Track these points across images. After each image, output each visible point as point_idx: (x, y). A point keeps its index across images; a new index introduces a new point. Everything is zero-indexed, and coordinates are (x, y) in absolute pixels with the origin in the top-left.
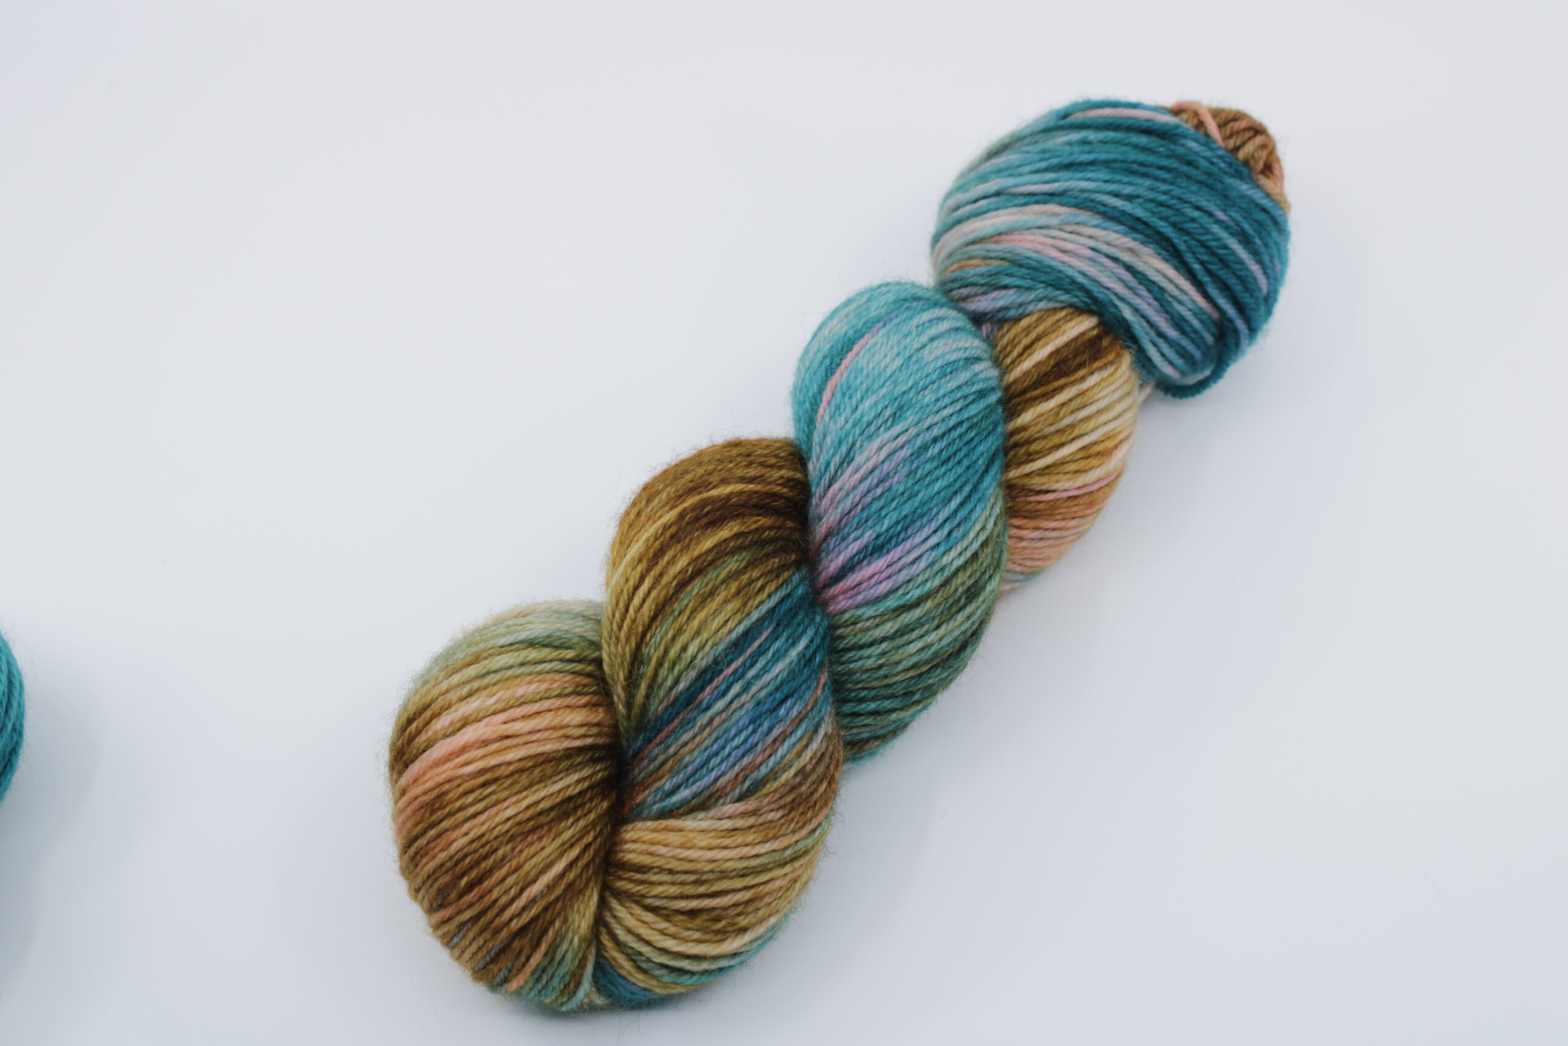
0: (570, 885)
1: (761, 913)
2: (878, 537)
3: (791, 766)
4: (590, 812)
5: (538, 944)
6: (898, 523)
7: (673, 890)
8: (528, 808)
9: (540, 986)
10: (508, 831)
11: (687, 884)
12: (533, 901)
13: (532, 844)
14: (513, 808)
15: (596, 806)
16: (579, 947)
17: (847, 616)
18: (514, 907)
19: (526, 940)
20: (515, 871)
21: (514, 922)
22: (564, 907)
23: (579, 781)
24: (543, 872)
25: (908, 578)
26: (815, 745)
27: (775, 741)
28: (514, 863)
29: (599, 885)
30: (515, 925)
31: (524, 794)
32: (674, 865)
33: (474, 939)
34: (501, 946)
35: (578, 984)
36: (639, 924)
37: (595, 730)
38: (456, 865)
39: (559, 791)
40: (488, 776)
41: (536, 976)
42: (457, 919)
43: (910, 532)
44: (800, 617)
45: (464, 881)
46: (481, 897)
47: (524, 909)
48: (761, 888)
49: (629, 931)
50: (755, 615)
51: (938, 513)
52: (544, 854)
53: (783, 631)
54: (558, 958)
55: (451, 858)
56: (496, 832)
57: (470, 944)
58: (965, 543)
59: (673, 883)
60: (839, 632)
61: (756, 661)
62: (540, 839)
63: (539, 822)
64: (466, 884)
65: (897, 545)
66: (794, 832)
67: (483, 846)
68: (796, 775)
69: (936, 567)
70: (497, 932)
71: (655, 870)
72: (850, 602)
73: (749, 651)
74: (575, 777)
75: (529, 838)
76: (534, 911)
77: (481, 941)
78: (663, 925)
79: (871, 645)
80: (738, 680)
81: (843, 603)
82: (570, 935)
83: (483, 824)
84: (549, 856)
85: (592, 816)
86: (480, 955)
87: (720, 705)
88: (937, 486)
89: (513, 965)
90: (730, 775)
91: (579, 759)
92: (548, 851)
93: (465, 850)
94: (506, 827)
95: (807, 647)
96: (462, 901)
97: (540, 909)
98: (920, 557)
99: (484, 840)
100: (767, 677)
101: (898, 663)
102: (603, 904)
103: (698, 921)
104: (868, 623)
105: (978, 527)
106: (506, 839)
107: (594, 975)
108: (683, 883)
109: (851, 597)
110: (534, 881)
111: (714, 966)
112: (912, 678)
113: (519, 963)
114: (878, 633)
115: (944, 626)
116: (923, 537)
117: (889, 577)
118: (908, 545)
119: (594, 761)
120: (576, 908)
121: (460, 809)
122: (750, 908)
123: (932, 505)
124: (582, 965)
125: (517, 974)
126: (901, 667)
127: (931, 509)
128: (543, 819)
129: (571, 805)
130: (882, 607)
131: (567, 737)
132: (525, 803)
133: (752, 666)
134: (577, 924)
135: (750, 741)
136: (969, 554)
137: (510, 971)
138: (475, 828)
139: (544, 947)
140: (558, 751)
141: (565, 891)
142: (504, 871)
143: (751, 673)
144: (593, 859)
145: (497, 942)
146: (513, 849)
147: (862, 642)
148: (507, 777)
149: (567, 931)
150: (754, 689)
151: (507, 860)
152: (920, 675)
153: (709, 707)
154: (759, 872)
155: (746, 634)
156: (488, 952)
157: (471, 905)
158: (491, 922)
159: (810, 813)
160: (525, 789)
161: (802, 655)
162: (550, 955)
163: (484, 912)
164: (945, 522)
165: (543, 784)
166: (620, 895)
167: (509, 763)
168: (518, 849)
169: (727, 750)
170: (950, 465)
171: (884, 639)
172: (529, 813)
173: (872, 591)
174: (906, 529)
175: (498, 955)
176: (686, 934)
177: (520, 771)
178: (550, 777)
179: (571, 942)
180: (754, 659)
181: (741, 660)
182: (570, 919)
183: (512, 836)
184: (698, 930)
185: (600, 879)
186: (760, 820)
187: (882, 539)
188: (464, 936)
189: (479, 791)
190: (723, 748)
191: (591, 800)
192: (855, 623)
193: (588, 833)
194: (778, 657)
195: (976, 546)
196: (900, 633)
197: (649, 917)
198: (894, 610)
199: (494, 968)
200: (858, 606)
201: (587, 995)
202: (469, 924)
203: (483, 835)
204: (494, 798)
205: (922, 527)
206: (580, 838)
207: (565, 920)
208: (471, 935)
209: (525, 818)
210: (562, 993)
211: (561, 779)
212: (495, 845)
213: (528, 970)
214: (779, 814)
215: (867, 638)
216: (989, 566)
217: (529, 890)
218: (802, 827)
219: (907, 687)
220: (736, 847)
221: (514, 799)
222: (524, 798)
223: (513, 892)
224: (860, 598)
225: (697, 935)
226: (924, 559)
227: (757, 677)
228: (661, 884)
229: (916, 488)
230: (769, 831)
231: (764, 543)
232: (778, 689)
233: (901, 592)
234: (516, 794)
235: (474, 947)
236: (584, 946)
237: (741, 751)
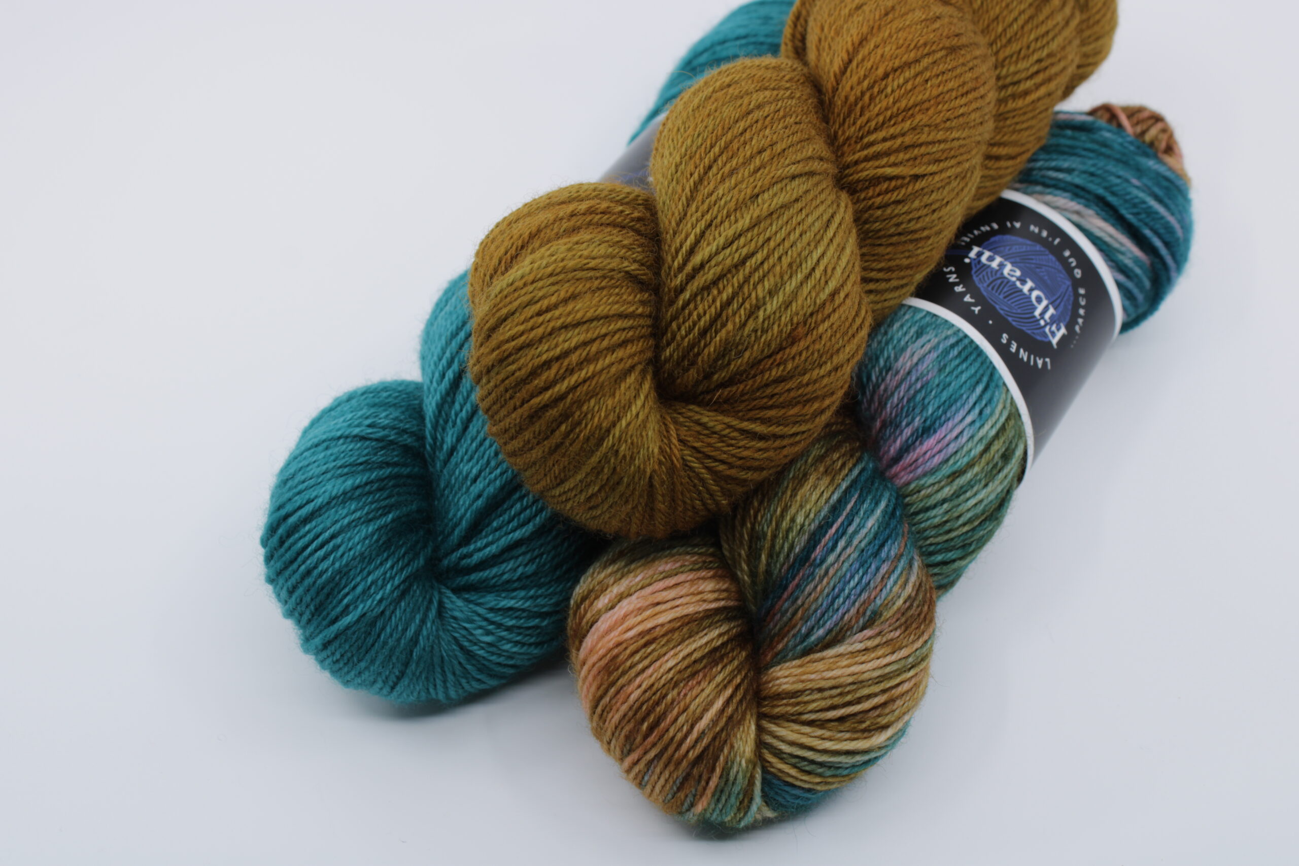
0: (730, 718)
1: (896, 713)
2: (925, 421)
3: (899, 597)
4: (734, 659)
5: (713, 770)
6: (939, 407)
7: (823, 704)
8: (684, 658)
9: (720, 806)
10: (672, 679)
11: (835, 697)
12: (703, 734)
13: (691, 689)
14: (671, 661)
15: (737, 655)
16: (747, 767)
17: (912, 486)
18: (688, 740)
19: (703, 766)
20: (684, 711)
21: (691, 753)
22: (728, 735)
23: (720, 635)
24: (706, 710)
25: (955, 450)
26: (913, 579)
27: (883, 578)
28: (682, 704)
29: (755, 717)
30: (692, 755)
31: (679, 648)
32: (823, 684)
33: (661, 773)
34: (684, 774)
35: (751, 800)
36: (799, 736)
37: (724, 595)
38: (635, 714)
39: (706, 644)
40: (647, 638)
41: (716, 797)
42: (644, 759)
43: (948, 415)
44: (876, 485)
45: (645, 725)
46: (661, 737)
47: (697, 741)
48: (893, 691)
49: (792, 744)
50: (844, 486)
51: (968, 398)
52: (704, 695)
53: (867, 496)
54: (731, 778)
55: (631, 708)
56: (662, 681)
57: (659, 778)
58: (994, 419)
59: (825, 699)
60: (908, 499)
61: (853, 520)
62: (699, 683)
63: (695, 669)
64: (647, 728)
65: (941, 425)
66: (913, 642)
67: (654, 694)
68: (905, 602)
69: (976, 439)
70: (679, 763)
71: (807, 692)
72: (911, 475)
73: (845, 514)
74: (716, 632)
75: (690, 683)
76: (705, 742)
77: (667, 773)
78: (819, 732)
79: (934, 506)
80: (841, 537)
81: (905, 478)
82: (738, 759)
83: (651, 676)
84: (708, 696)
85: (736, 663)
86: (668, 786)
87: (831, 558)
88: (964, 377)
89: (696, 790)
90: (853, 611)
91: (717, 618)
92: (707, 691)
93: (641, 699)
94: (670, 675)
95: (887, 506)
96: (646, 742)
97: (709, 739)
98: (962, 432)
99: (654, 688)
100: (864, 531)
101: (958, 517)
102: (760, 729)
103: (847, 725)
104: (929, 490)
105: (1000, 407)
106: (672, 685)
107: (763, 790)
108: (832, 697)
109: (911, 472)
110: (701, 718)
111: (866, 758)
112: (967, 532)
113: (700, 788)
114: (940, 496)
115: (991, 484)
116: (960, 418)
117: (940, 451)
118: (950, 424)
119: (728, 619)
120: (738, 736)
121: (631, 667)
122: (887, 710)
123: (962, 391)
124: (751, 783)
125: (701, 796)
126: (961, 521)
127: (962, 395)
128: (699, 666)
129: (718, 654)
130: (939, 475)
131: (705, 601)
132: (681, 655)
133: (850, 524)
134: (742, 749)
135: (864, 581)
136: (998, 426)
137: (695, 796)
138: (646, 680)
139: (718, 771)
140: (699, 612)
141: (727, 724)
142: (675, 712)
143: (851, 530)
144: (744, 697)
145: (680, 772)
146: (679, 694)
147: (928, 505)
148: (663, 636)
149: (735, 756)
150: (855, 542)
151: (675, 703)
152: (973, 529)
153: (823, 561)
154: (891, 678)
155: (839, 501)
156: (674, 782)
157: (654, 745)
158: (673, 756)
159: (922, 627)
160: (679, 644)
161: (885, 512)
162: (724, 776)
163: (666, 748)
164: (975, 404)
165: (693, 639)
166: (775, 719)
167: (662, 625)
168: (682, 694)
169: (847, 591)
170: (969, 361)
171: (944, 501)
172: (686, 663)
173: (928, 464)
174: (945, 412)
175: (682, 784)
176: (840, 735)
177: (673, 631)
178: (697, 633)
179: (740, 764)
180: (851, 518)
181: (840, 520)
182: (736, 746)
183: (676, 682)
184: (848, 731)
185: (754, 711)
186: (884, 640)
187: (928, 423)
188: (653, 772)
189: (643, 650)
190: (843, 590)
191: (732, 650)
192: (919, 491)
193: (736, 676)
194: (867, 516)
195: (1002, 420)
196: (957, 495)
197: (807, 729)
198: (949, 477)
199: (681, 795)
200: (918, 478)
201: (759, 809)
202: (656, 762)
203: (653, 685)
204: (656, 654)
205: (957, 411)
206: (730, 682)
207: (732, 747)
208: (658, 770)
209: (683, 667)
210: (739, 810)
211: (706, 634)
212: (664, 692)
213: (709, 792)
214: (898, 633)
215: (932, 501)
216: (1014, 437)
217: (697, 726)
218: (919, 638)
219: (964, 540)
220: (870, 661)
221: (672, 653)
222: (680, 651)
223: (685, 729)
224: (919, 471)
225: (848, 735)
226: (965, 433)
227: (856, 532)
228: (813, 701)
229: (948, 379)
230: (894, 646)
231: (833, 435)
232: (875, 538)
233: (951, 462)
234: (672, 649)
235: (662, 781)
236: (750, 767)
237: (859, 589)
